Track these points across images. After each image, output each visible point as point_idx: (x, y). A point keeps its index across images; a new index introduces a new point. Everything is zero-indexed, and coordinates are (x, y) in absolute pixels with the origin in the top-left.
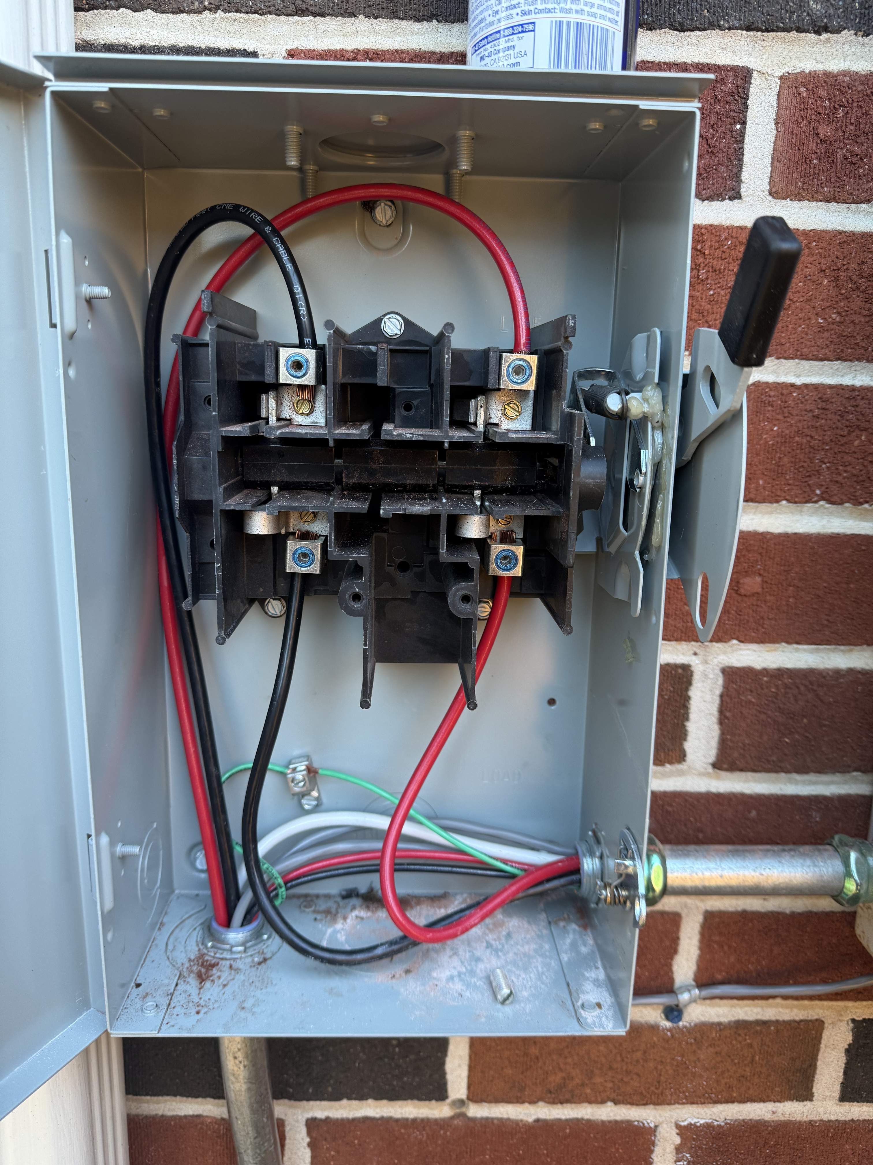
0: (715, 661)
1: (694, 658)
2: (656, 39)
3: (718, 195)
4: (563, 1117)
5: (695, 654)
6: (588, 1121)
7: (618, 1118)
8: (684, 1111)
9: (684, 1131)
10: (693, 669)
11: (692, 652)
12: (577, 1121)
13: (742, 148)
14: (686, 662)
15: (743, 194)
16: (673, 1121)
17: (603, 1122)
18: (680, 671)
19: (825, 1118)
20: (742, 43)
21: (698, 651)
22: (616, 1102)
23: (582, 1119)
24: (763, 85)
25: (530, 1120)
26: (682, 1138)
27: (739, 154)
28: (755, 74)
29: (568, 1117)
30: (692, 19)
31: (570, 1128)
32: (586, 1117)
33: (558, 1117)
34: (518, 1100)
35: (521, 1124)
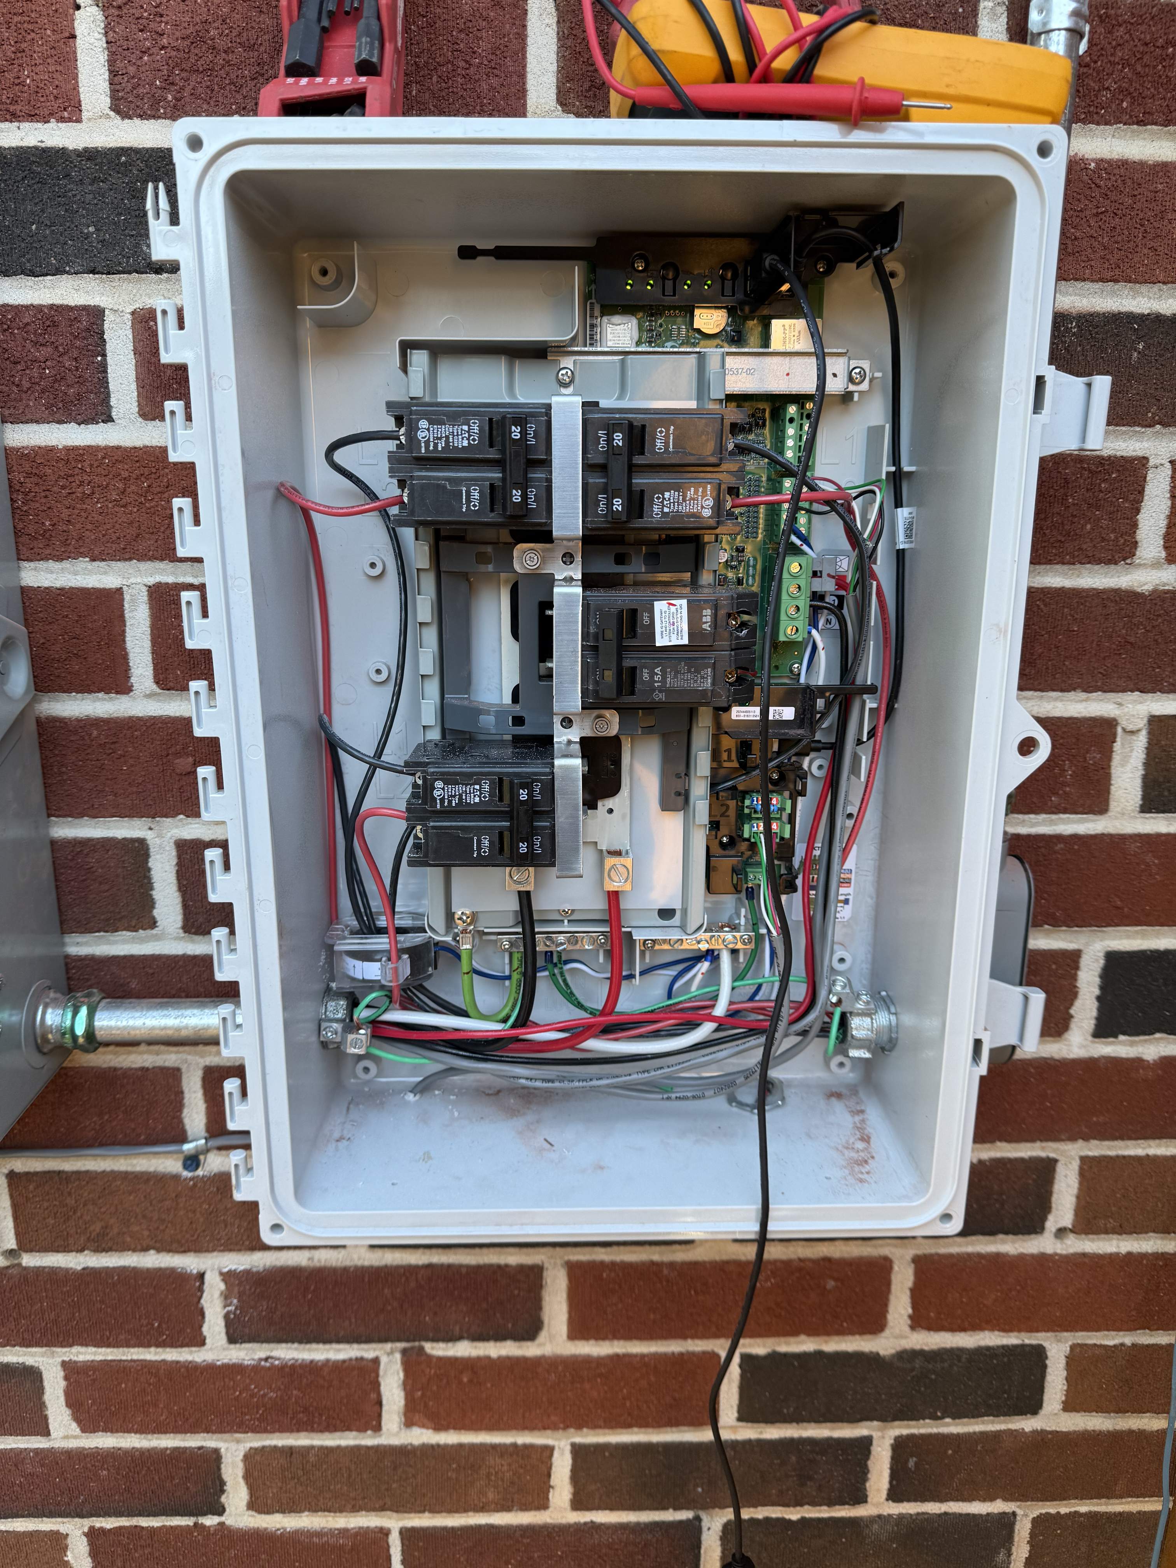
0: (169, 835)
1: (150, 832)
2: (15, 284)
3: (93, 419)
4: (111, 1265)
5: (150, 829)
6: (134, 1268)
7: (163, 1265)
8: (225, 1258)
9: (228, 1277)
10: (148, 842)
11: (147, 827)
12: (124, 1269)
13: (107, 377)
14: (142, 837)
15: (114, 417)
16: (216, 1267)
17: (148, 1270)
18: (137, 845)
19: (359, 1263)
20: (93, 284)
21: (152, 826)
22: (159, 1250)
23: (129, 1267)
24: (118, 321)
25: (79, 1268)
26: (226, 1284)
27: (104, 383)
28: (107, 312)
29: (116, 1265)
30: (41, 266)
31: (118, 1275)
32: (133, 1265)
33: (106, 1265)
34: (65, 1249)
35: (71, 1272)
